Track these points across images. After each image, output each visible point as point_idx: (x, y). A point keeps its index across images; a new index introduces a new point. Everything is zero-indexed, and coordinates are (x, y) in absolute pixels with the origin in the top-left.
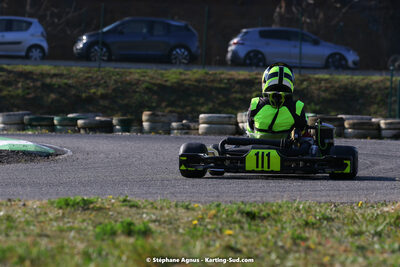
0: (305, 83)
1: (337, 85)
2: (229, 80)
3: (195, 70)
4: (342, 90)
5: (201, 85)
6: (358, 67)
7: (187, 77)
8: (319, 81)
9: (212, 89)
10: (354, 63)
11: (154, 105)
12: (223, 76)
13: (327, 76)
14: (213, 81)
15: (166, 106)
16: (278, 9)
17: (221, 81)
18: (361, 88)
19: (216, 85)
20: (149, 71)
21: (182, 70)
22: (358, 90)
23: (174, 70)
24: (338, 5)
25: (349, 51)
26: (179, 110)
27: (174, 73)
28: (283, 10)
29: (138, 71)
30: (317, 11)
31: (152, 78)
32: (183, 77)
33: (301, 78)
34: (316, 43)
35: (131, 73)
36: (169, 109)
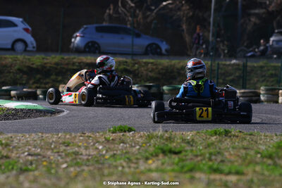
0: (136, 65)
1: (160, 67)
2: (79, 63)
3: (53, 56)
4: (164, 71)
5: (59, 67)
6: (170, 53)
7: (48, 61)
8: (147, 64)
9: (68, 70)
10: (166, 50)
11: (24, 82)
12: (75, 60)
13: (151, 61)
14: (68, 64)
15: (34, 83)
16: (108, 11)
17: (74, 64)
18: (178, 69)
19: (70, 67)
20: (19, 56)
21: (43, 56)
22: (175, 70)
23: (38, 56)
24: (153, 8)
25: (162, 41)
26: (43, 86)
27: (39, 58)
28: (111, 12)
29: (11, 56)
30: (137, 12)
31: (22, 62)
32: (45, 61)
33: (133, 62)
34: (138, 36)
35: (5, 58)
36: (36, 85)
